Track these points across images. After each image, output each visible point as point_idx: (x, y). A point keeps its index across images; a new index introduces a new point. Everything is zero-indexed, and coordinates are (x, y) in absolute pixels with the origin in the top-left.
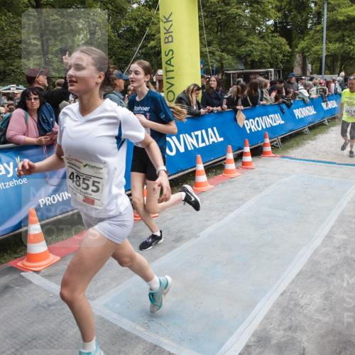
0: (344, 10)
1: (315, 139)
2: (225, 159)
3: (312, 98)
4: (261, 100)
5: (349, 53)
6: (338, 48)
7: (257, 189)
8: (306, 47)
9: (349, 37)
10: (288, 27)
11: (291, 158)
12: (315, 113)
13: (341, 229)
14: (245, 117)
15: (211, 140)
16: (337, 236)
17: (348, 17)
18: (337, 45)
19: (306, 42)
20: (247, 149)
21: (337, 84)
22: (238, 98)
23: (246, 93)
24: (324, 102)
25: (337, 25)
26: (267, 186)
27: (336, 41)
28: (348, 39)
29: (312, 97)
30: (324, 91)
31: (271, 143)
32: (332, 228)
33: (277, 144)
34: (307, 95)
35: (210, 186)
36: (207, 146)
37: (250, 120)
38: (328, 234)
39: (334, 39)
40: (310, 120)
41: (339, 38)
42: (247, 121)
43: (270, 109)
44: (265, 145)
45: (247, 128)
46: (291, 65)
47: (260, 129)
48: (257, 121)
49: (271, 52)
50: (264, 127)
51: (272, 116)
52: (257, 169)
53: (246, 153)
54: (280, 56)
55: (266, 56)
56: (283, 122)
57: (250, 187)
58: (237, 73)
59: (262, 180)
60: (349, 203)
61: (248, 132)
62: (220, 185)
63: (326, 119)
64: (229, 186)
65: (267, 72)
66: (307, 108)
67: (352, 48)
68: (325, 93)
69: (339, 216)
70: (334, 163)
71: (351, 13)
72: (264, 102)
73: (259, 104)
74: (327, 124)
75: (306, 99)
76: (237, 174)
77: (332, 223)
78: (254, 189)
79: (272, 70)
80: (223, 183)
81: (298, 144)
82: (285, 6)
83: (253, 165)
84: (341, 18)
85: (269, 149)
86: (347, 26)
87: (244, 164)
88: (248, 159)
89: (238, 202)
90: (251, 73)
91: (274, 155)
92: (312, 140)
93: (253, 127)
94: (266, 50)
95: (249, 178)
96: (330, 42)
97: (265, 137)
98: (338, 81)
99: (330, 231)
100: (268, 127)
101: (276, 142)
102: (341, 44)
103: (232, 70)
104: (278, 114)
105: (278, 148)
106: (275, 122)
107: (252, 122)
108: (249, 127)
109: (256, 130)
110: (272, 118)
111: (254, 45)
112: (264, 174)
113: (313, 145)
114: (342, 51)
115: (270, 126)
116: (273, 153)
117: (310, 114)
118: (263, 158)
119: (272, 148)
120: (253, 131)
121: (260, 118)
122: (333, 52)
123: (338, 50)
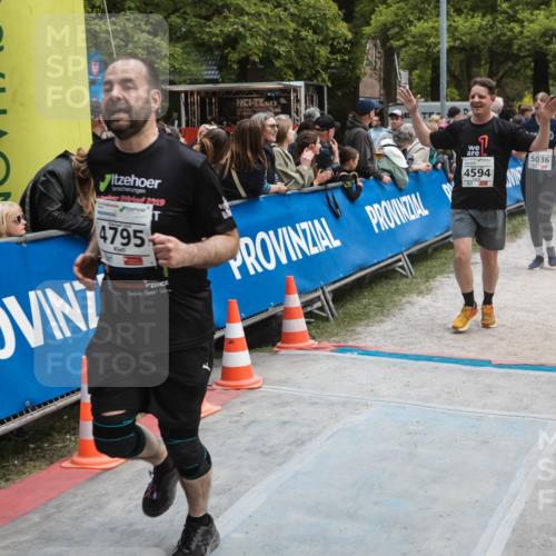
1: (429, 290)
3: (416, 172)
5: (509, 44)
6: (480, 29)
8: (394, 24)
11: (365, 352)
12: (426, 212)
18: (478, 20)
19: (394, 8)
20: (236, 331)
24: (449, 180)
27: (474, 9)
28: (505, 6)
29: (415, 167)
31: (305, 305)
33: (322, 309)
34: (403, 163)
37: (243, 240)
39: (469, 4)
40: (413, 234)
43: (299, 206)
44: (288, 314)
45: (234, 265)
47: (271, 266)
48: (263, 241)
49: (297, 38)
50: (284, 261)
51: (304, 225)
52: (266, 388)
53: (231, 341)
54: (324, 52)
55: (282, 50)
56: (337, 243)
57: (247, 450)
58: (199, 93)
59: (285, 423)
61: (238, 276)
65: (286, 92)
66: (404, 199)
67: (517, 29)
70: (488, 363)
72: (278, 186)
73: (267, 192)
75: (398, 174)
78: (263, 453)
79: (300, 84)
81: (381, 306)
85: (298, 325)
87: (228, 374)
88: (240, 358)
90: (239, 93)
91: (313, 343)
92: (420, 293)
93: (250, 261)
94: (283, 34)
95: (245, 419)
96: (459, 12)
97: (288, 291)
100: (294, 258)
101: (319, 304)
102: (489, 17)
103: (184, 82)
104: (323, 220)
105: (327, 319)
106: (315, 244)
107: (247, 246)
108: (239, 262)
109: (260, 270)
110: (304, 231)
111: (246, 18)
112: (288, 403)
113: (425, 308)
114: (490, 37)
115: (300, 257)
116: (314, 338)
117: (413, 218)
118: (283, 352)
119: (308, 323)
120: (252, 272)
121: (271, 233)
122: (466, 39)
123: (480, 35)
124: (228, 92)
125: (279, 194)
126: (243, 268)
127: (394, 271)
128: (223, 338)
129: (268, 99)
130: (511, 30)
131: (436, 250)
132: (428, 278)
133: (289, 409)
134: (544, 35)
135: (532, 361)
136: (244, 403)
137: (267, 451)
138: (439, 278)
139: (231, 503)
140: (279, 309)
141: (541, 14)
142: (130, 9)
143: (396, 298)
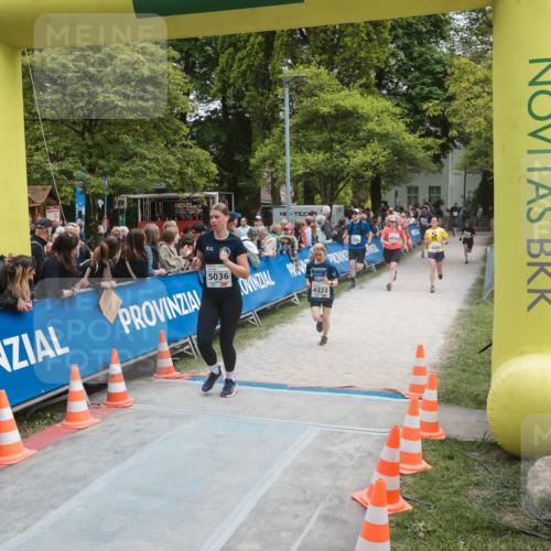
0: (329, 97)
1: (267, 335)
2: (67, 392)
3: (267, 257)
4: (156, 267)
5: (342, 170)
6: (323, 161)
7: (120, 453)
9: (341, 142)
10: (247, 115)
12: (273, 283)
13: (254, 530)
14: (121, 302)
15: (41, 354)
16: (242, 546)
17: (337, 108)
18: (321, 156)
20: (117, 369)
21: (318, 229)
22: (103, 266)
23: (118, 256)
24: (292, 261)
25: (321, 121)
26: (142, 444)
27: (319, 148)
28: (338, 147)
29: (266, 254)
30: (290, 242)
31: (173, 349)
32: (237, 530)
33: (189, 350)
34: (256, 251)
35: (27, 452)
36: (31, 367)
37: (132, 308)
38: (228, 542)
39: (315, 145)
40: (262, 298)
41: (324, 143)
42: (125, 310)
43: (177, 283)
44: (160, 355)
45: (125, 323)
46: (256, 183)
47: (153, 323)
48: (147, 307)
50: (163, 319)
51: (179, 296)
52: (136, 407)
53: (113, 376)
57: (107, 450)
58: (150, 199)
59: (138, 431)
60: (285, 472)
61: (127, 331)
62: (50, 448)
63: (295, 294)
64: (65, 450)
66: (257, 275)
67: (346, 162)
68: (293, 246)
69: (259, 501)
70: (285, 387)
71: (342, 103)
72: (162, 271)
73: (152, 275)
74: (298, 302)
75: (252, 258)
76: (92, 420)
77: (241, 518)
78: (116, 452)
79: (216, 193)
80: (56, 444)
82: (236, 79)
83: (130, 399)
84: (325, 110)
85: (169, 362)
86: (339, 124)
87: (111, 397)
88: (119, 387)
89: (73, 486)
90: (176, 199)
91: (177, 374)
92: (260, 338)
93: (137, 321)
95: (114, 428)
96: (309, 151)
97: (161, 341)
98: (319, 223)
99: (234, 536)
100: (170, 317)
101: (187, 347)
102: (328, 154)
103: (141, 192)
104: (194, 292)
105: (193, 357)
106: (186, 308)
107: (135, 311)
108: (129, 322)
109: (144, 326)
110: (179, 300)
111: (146, 162)
112: (146, 417)
113: (259, 348)
114: (330, 166)
115: (175, 316)
116: (179, 371)
117: (263, 287)
118: (156, 380)
119: (174, 361)
120: (138, 328)
121: (154, 302)
122: (314, 168)
123: (323, 165)
124: (170, 199)
125: (160, 276)
126: (132, 326)
127: (248, 323)
128: (108, 374)
129: (194, 203)
130: (342, 162)
131: (281, 307)
132: (269, 327)
133: (145, 421)
134: (362, 165)
135: (314, 385)
136: (116, 417)
137: (119, 450)
138: (277, 327)
139: (84, 487)
140: (155, 353)
141: (360, 152)
142: (73, 156)
143: (243, 342)
